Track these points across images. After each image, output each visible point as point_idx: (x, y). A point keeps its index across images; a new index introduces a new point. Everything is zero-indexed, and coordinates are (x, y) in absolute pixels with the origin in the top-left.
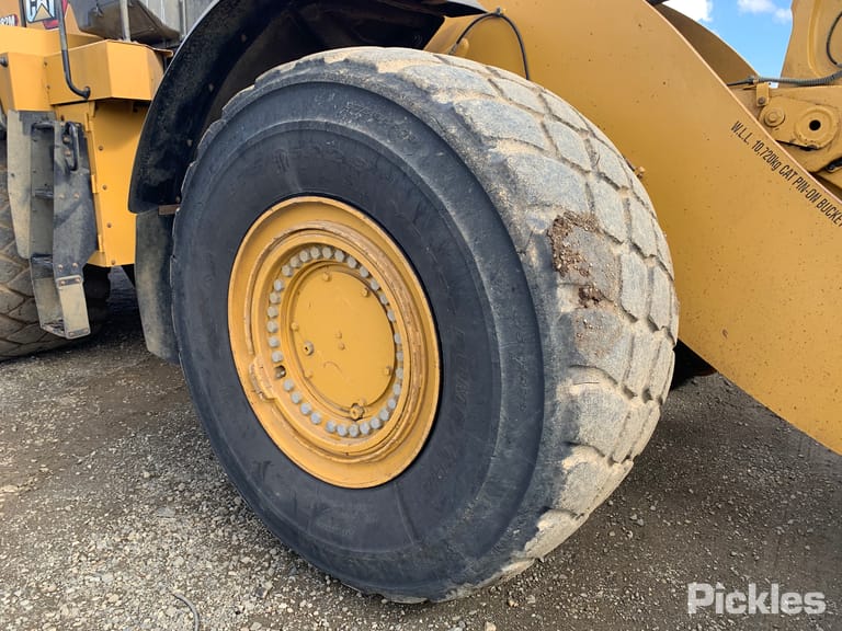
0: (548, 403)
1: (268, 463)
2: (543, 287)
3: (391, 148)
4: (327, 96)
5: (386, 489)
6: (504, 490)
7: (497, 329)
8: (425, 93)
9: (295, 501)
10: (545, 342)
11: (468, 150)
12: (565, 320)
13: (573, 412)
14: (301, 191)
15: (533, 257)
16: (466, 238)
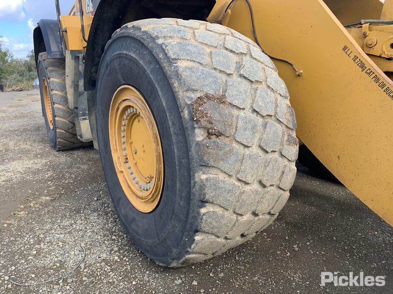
0: (192, 182)
1: (120, 198)
2: (190, 128)
3: (142, 64)
4: (127, 42)
5: (152, 214)
6: (181, 219)
7: (175, 147)
8: (154, 39)
9: (127, 215)
10: (190, 153)
11: (165, 65)
12: (198, 144)
13: (202, 187)
14: (124, 83)
15: (186, 114)
16: (164, 105)
